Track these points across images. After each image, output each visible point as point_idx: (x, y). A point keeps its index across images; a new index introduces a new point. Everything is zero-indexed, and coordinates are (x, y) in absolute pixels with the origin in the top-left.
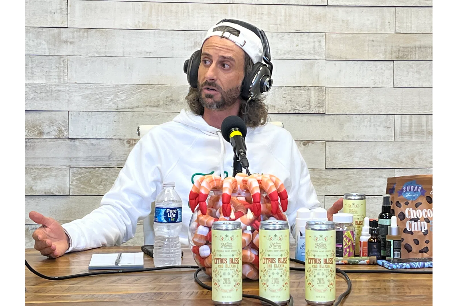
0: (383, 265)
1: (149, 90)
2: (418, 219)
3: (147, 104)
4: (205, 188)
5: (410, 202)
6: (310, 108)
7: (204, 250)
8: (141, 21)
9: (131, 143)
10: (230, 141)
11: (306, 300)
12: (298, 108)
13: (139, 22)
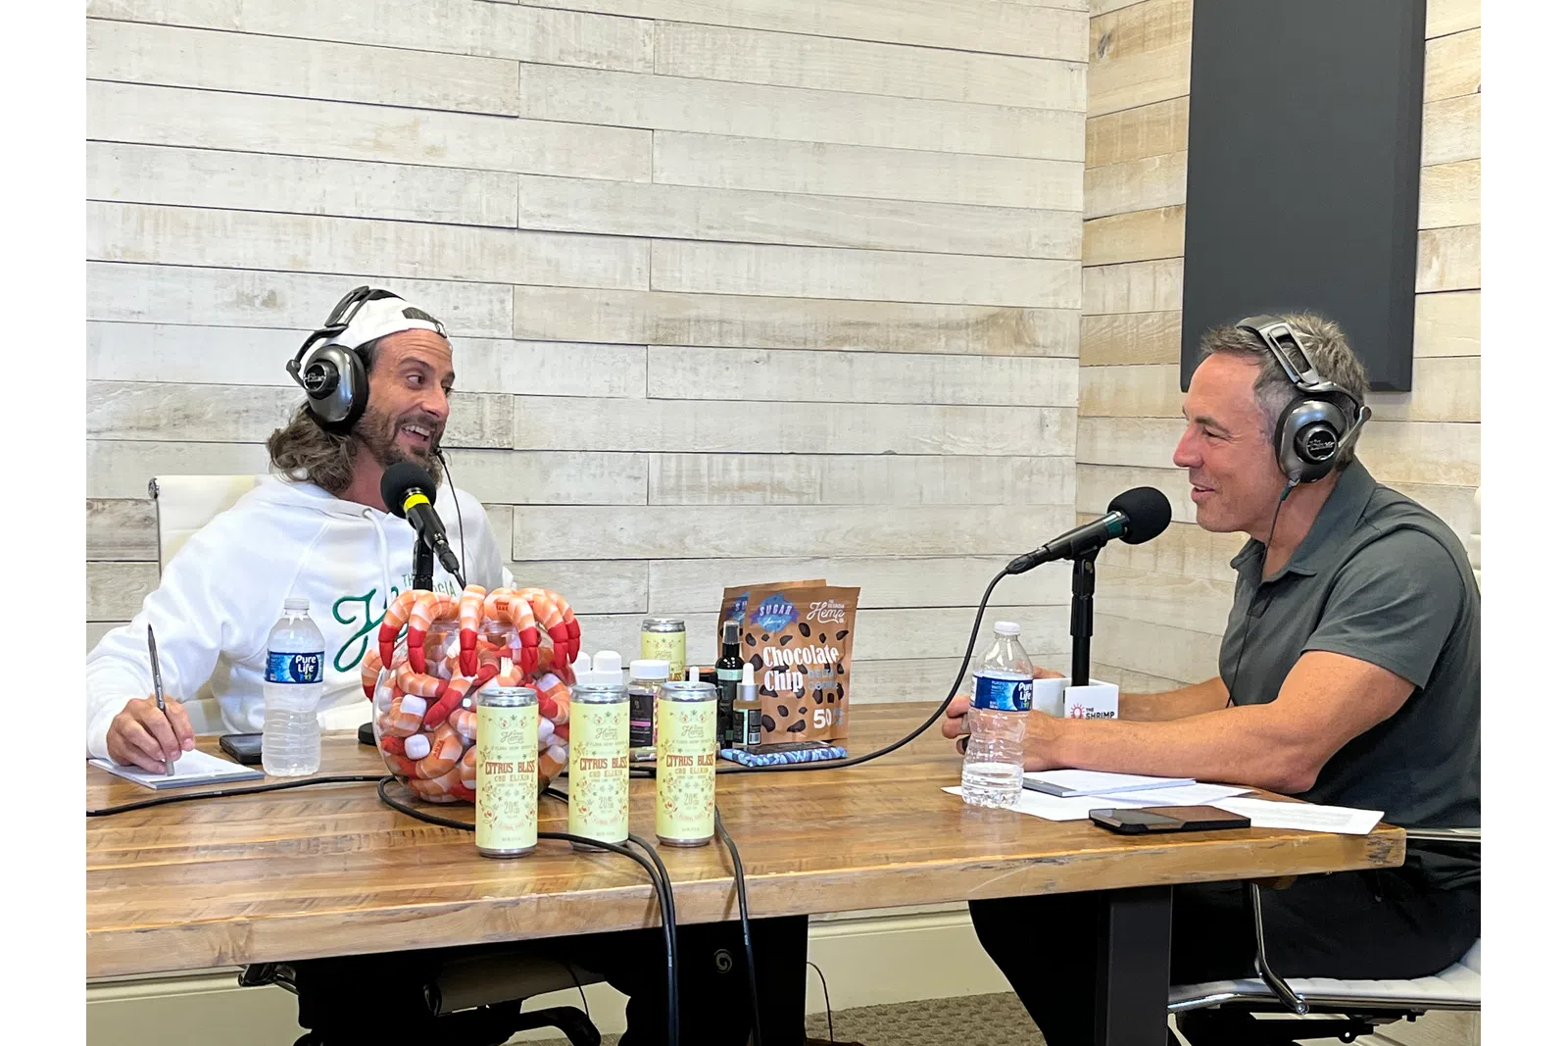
0: (735, 759)
1: (136, 393)
2: (787, 667)
3: (132, 424)
4: (421, 618)
5: (771, 635)
6: (482, 437)
7: (416, 745)
8: (120, 244)
9: (95, 508)
10: (407, 516)
11: (657, 836)
12: (457, 436)
13: (115, 246)
